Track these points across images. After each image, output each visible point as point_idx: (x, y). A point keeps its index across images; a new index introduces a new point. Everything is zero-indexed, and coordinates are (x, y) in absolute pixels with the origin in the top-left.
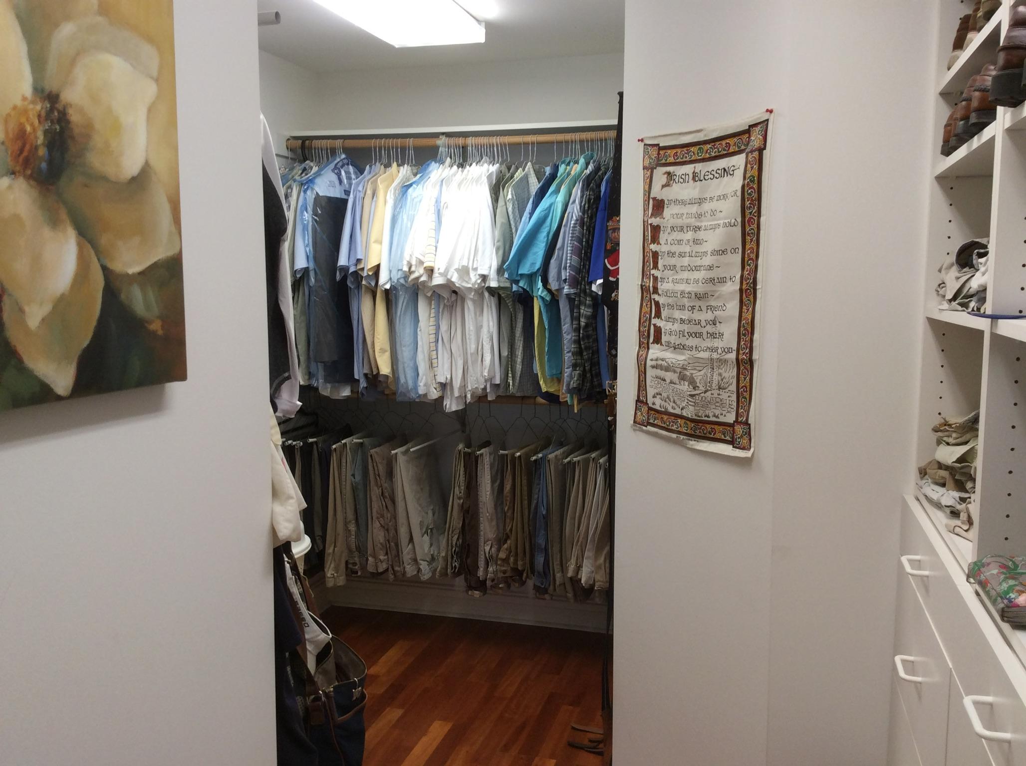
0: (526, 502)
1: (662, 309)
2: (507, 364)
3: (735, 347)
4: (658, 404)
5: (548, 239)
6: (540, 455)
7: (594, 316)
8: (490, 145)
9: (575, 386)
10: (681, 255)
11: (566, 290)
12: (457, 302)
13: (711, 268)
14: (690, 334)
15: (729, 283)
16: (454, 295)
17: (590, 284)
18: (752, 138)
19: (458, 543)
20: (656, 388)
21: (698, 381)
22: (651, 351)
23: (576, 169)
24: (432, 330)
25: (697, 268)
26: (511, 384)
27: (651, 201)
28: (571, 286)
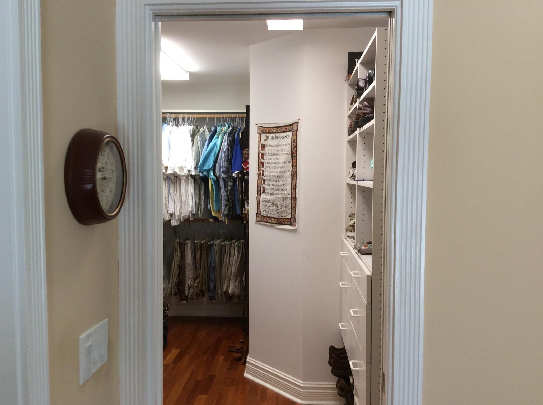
0: (206, 262)
1: (265, 181)
2: (198, 205)
3: (290, 193)
4: (265, 214)
5: (215, 156)
6: (212, 242)
7: (233, 186)
8: (188, 118)
9: (227, 213)
10: (272, 163)
11: (223, 176)
12: (177, 181)
13: (282, 167)
14: (276, 189)
15: (288, 172)
16: (176, 178)
17: (232, 173)
18: (294, 127)
19: (177, 281)
20: (264, 208)
21: (278, 205)
22: (261, 196)
23: (225, 128)
24: (167, 192)
25: (277, 168)
26: (200, 213)
27: (261, 145)
28: (224, 174)
